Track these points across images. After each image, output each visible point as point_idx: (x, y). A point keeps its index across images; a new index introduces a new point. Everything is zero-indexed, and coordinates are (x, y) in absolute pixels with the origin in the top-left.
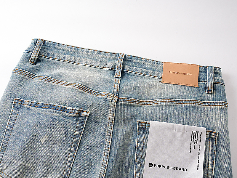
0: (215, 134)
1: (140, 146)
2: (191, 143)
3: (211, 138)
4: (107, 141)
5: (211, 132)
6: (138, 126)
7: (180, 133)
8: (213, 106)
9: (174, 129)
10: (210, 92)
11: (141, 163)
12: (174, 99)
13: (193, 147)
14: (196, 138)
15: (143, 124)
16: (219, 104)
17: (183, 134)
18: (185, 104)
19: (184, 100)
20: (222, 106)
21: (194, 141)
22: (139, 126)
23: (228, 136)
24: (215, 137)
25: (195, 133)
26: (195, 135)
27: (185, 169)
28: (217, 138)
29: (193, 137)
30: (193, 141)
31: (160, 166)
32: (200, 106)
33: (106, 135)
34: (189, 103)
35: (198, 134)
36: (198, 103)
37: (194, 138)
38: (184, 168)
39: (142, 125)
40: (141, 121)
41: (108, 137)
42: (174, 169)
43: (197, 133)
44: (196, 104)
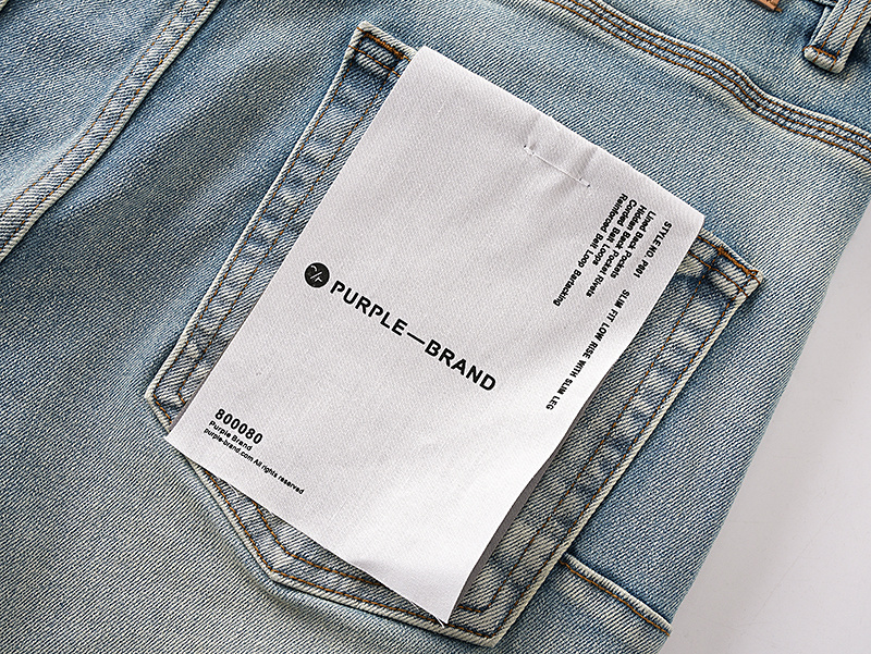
0: (740, 278)
1: (310, 161)
2: (586, 258)
3: (712, 285)
4: (151, 53)
5: (722, 254)
6: (348, 52)
7: (551, 179)
8: (804, 134)
9: (530, 139)
10: (824, 59)
11: (274, 243)
12: (610, 8)
13: (584, 282)
14: (628, 241)
15: (380, 53)
16: (845, 139)
17: (565, 187)
18: (658, 57)
19: (663, 39)
20: (855, 154)
21: (609, 252)
22: (356, 53)
23: (806, 317)
24: (731, 290)
25: (632, 214)
26: (627, 222)
27: (488, 376)
28: (741, 299)
29: (609, 229)
30: (602, 252)
31: (364, 303)
32: (737, 103)
33: (161, 25)
34: (682, 61)
35: (645, 224)
36: (732, 86)
37: (617, 238)
38: (485, 368)
39: (374, 59)
40: (377, 30)
41: (168, 37)
42: (427, 350)
43: (643, 217)
44: (716, 81)
